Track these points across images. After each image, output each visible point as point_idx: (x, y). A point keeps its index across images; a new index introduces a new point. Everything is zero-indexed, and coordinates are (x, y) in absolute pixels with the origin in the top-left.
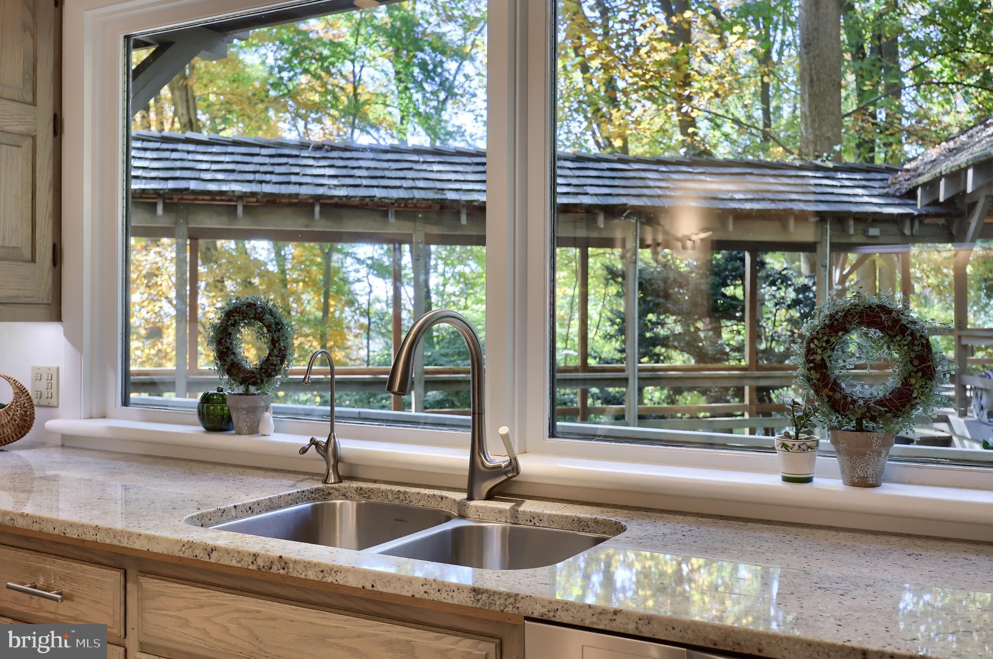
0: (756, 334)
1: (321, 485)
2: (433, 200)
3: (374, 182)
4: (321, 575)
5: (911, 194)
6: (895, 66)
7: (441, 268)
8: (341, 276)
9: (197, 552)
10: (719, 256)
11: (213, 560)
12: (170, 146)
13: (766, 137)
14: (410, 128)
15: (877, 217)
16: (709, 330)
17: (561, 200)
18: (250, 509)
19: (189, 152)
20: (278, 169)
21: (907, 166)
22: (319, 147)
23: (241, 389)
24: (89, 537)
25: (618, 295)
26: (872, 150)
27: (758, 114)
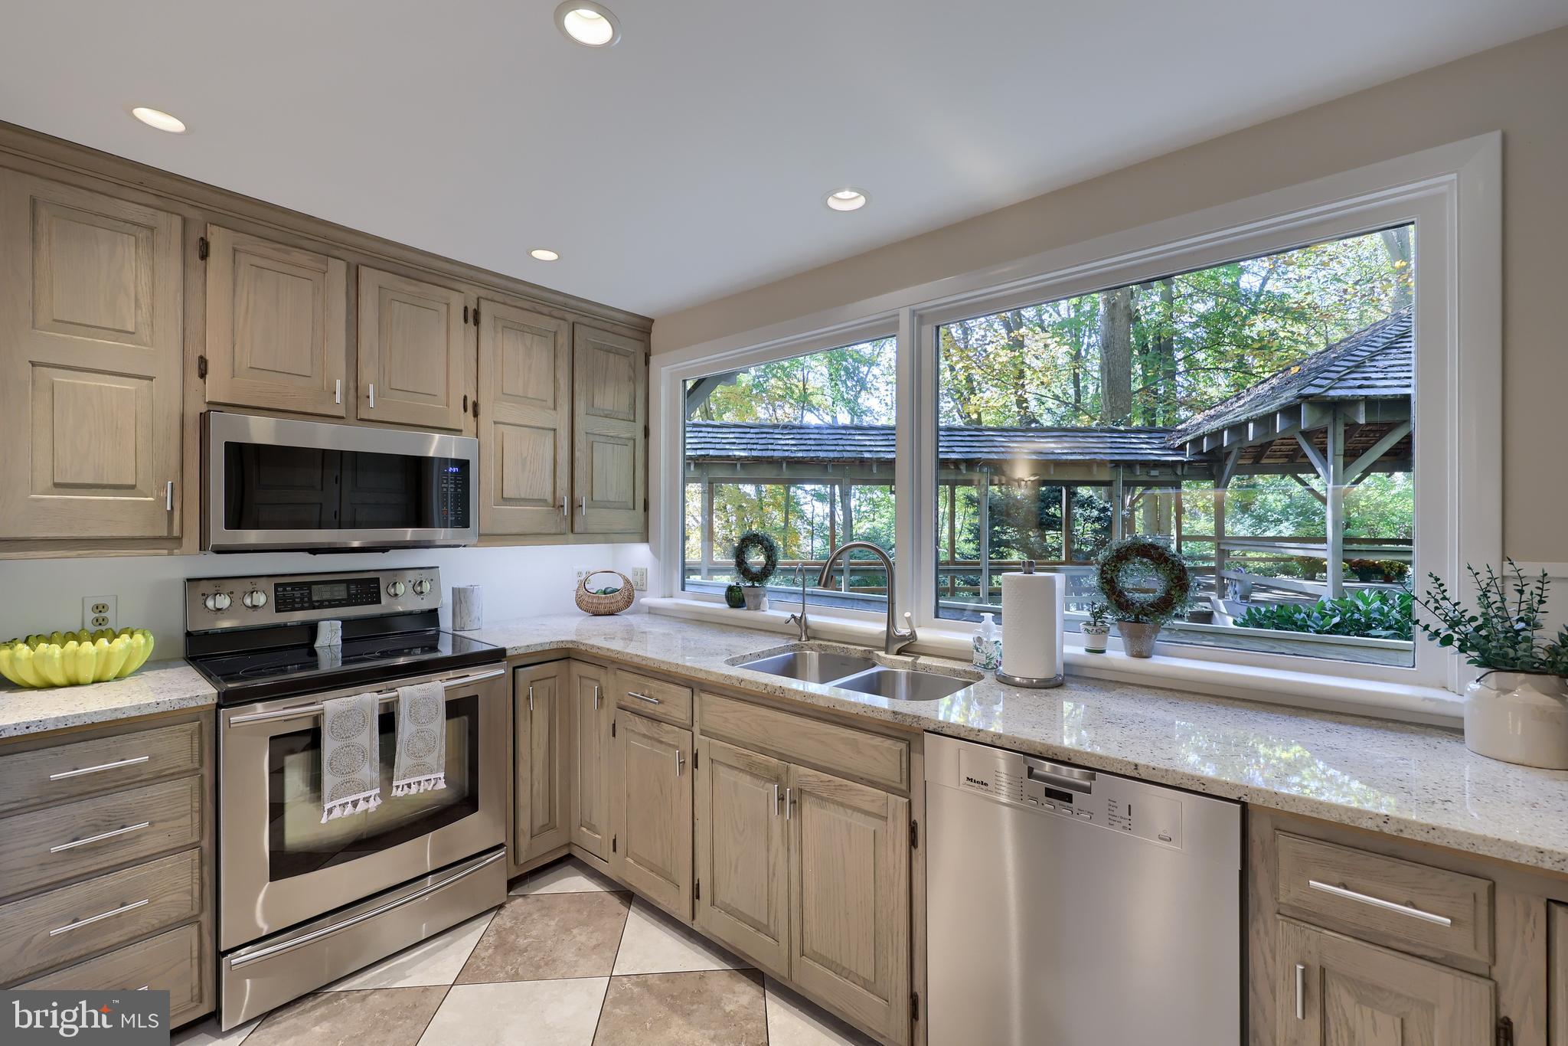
0: (1070, 540)
1: (798, 642)
2: (855, 458)
3: (819, 448)
4: (804, 698)
5: (1182, 447)
6: (1171, 358)
7: (858, 495)
8: (795, 501)
9: (733, 681)
10: (1044, 489)
11: (742, 686)
12: (698, 429)
13: (1077, 409)
14: (838, 409)
15: (1156, 462)
16: (1037, 537)
17: (941, 456)
18: (759, 656)
19: (708, 432)
20: (760, 441)
21: (1179, 427)
22: (785, 427)
23: (749, 584)
24: (673, 669)
25: (974, 514)
26: (1154, 415)
27: (1072, 392)
